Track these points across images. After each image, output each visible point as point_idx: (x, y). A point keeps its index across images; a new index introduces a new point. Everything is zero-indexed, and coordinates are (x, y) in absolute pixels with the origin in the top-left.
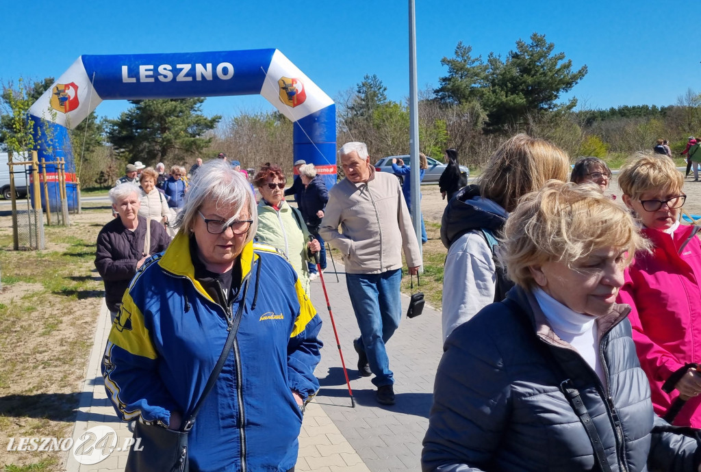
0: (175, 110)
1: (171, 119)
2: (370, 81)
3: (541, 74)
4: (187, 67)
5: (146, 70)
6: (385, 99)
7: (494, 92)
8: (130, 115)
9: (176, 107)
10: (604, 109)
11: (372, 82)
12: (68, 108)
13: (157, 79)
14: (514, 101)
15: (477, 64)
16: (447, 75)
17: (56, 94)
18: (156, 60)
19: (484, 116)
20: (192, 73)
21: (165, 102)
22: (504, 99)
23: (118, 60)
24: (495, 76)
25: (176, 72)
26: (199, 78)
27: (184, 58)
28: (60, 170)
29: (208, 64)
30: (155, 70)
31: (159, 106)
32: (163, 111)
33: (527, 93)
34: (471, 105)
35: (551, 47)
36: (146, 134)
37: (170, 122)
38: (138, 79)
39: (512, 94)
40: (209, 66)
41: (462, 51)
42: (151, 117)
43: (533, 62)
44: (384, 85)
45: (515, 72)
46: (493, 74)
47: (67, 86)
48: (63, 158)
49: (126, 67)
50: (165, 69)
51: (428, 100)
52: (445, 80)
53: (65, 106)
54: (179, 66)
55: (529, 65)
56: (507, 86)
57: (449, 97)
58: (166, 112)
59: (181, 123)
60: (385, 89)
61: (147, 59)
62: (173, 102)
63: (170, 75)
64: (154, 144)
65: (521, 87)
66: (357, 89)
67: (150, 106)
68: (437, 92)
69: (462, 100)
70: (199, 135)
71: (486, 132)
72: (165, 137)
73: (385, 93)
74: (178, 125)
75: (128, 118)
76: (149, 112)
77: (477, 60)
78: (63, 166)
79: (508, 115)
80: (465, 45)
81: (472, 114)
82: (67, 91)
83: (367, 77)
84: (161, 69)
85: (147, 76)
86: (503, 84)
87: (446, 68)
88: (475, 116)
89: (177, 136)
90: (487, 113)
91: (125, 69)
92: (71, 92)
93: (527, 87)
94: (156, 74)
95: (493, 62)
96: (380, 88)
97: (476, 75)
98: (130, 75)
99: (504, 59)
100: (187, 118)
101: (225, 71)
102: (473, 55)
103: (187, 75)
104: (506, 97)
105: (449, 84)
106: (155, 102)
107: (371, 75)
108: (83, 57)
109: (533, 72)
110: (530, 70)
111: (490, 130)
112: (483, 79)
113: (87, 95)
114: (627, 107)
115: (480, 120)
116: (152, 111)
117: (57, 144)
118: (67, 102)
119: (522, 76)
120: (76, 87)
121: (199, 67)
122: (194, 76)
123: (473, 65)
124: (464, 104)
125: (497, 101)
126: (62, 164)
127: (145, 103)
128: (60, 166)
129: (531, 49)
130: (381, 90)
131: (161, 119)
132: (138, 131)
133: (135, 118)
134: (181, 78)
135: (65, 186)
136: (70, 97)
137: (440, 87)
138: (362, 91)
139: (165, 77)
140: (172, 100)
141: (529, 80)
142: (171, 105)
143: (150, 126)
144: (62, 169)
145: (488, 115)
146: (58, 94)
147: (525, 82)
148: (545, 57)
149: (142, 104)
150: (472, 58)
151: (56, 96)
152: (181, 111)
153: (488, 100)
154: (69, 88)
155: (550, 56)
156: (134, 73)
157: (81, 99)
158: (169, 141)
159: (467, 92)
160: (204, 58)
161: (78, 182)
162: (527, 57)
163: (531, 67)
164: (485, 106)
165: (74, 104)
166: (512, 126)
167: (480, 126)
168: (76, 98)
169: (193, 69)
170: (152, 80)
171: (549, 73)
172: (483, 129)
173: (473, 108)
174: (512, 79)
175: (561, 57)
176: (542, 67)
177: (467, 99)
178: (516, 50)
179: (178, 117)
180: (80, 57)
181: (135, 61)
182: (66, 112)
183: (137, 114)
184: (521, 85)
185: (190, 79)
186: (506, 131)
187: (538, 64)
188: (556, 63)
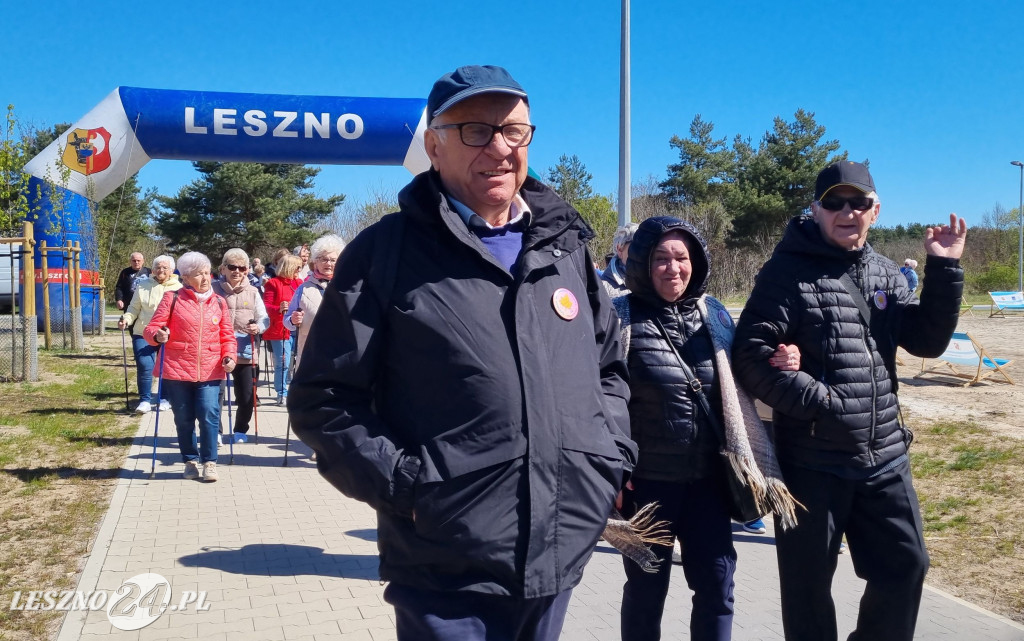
0: (269, 187)
1: (262, 201)
2: (568, 164)
3: (806, 168)
4: (290, 117)
5: (224, 116)
6: (590, 192)
7: (742, 189)
8: (196, 191)
9: (271, 182)
10: (888, 227)
11: (571, 167)
12: (91, 167)
13: (241, 132)
14: (768, 203)
15: (719, 149)
16: (678, 162)
17: (72, 144)
18: (241, 102)
19: (727, 223)
20: (297, 127)
21: (255, 174)
22: (755, 200)
23: (180, 98)
24: (743, 168)
25: (273, 122)
26: (309, 134)
27: (287, 103)
28: (71, 262)
29: (323, 115)
30: (240, 117)
31: (244, 178)
32: (251, 187)
33: (787, 194)
34: (710, 206)
35: (820, 133)
36: (221, 222)
37: (262, 205)
38: (211, 129)
39: (766, 194)
40: (326, 117)
41: (700, 128)
42: (232, 195)
43: (795, 150)
44: (588, 171)
45: (772, 163)
46: (741, 166)
47: (92, 133)
48: (78, 243)
49: (193, 109)
50: (255, 118)
51: (650, 196)
52: (675, 168)
53: (88, 163)
54: (277, 114)
55: (790, 154)
56: (759, 182)
57: (680, 194)
58: (255, 188)
59: (279, 207)
60: (589, 178)
61: (226, 100)
62: (267, 175)
63: (263, 127)
64: (234, 237)
65: (778, 185)
66: (550, 176)
67: (229, 178)
68: (663, 185)
69: (698, 199)
70: (307, 226)
71: (730, 245)
72: (251, 228)
73: (590, 183)
74: (273, 210)
75: (192, 194)
76: (227, 188)
77: (720, 143)
78: (78, 255)
79: (761, 222)
80: (705, 120)
81: (711, 220)
82: (91, 141)
83: (564, 159)
84: (248, 116)
85: (225, 126)
86: (754, 179)
87: (677, 151)
88: (715, 223)
89: (270, 226)
90: (733, 218)
91: (189, 113)
92: (98, 143)
93: (787, 186)
94: (240, 123)
95: (741, 148)
96: (583, 176)
97: (718, 165)
98: (198, 122)
99: (756, 145)
100: (289, 200)
101: (350, 126)
102: (714, 136)
103: (290, 128)
104: (759, 196)
105: (680, 176)
106: (237, 172)
107: (569, 156)
108: (122, 91)
109: (795, 165)
110: (792, 161)
111: (735, 242)
112: (726, 170)
113: (126, 147)
114: (919, 225)
115: (723, 227)
116: (231, 186)
117: (69, 220)
118: (91, 158)
119: (780, 169)
120: (107, 136)
121: (310, 119)
122: (301, 131)
123: (715, 151)
124: (700, 204)
125: (746, 202)
126: (76, 252)
127: (223, 173)
128: (71, 255)
129: (793, 132)
130: (584, 179)
131: (247, 199)
132: (209, 216)
133: (205, 196)
134: (280, 131)
135: (78, 288)
136: (96, 150)
137: (668, 178)
138: (556, 178)
139: (255, 128)
140: (266, 171)
141: (790, 175)
142: (264, 178)
143: (230, 208)
144: (75, 261)
145: (733, 222)
146: (76, 144)
147: (783, 178)
148: (813, 145)
149: (217, 175)
150: (714, 141)
151: (74, 147)
152: (279, 190)
153: (733, 200)
154: (95, 137)
155: (819, 144)
156: (205, 118)
157: (115, 154)
158: (257, 233)
159: (705, 189)
160: (318, 105)
161: (102, 285)
162: (788, 143)
163: (793, 156)
164: (729, 208)
165: (103, 161)
166: (766, 239)
167: (722, 235)
168: (106, 152)
169: (300, 120)
170: (233, 132)
171: (816, 167)
172: (726, 241)
173: (712, 211)
174: (767, 171)
175: (834, 146)
176: (808, 158)
177: (704, 198)
178: (772, 132)
179: (273, 197)
180: (117, 89)
181: (207, 102)
182: (88, 173)
183: (208, 189)
184: (778, 181)
185: (294, 134)
186: (758, 245)
187: (802, 153)
188: (826, 154)
